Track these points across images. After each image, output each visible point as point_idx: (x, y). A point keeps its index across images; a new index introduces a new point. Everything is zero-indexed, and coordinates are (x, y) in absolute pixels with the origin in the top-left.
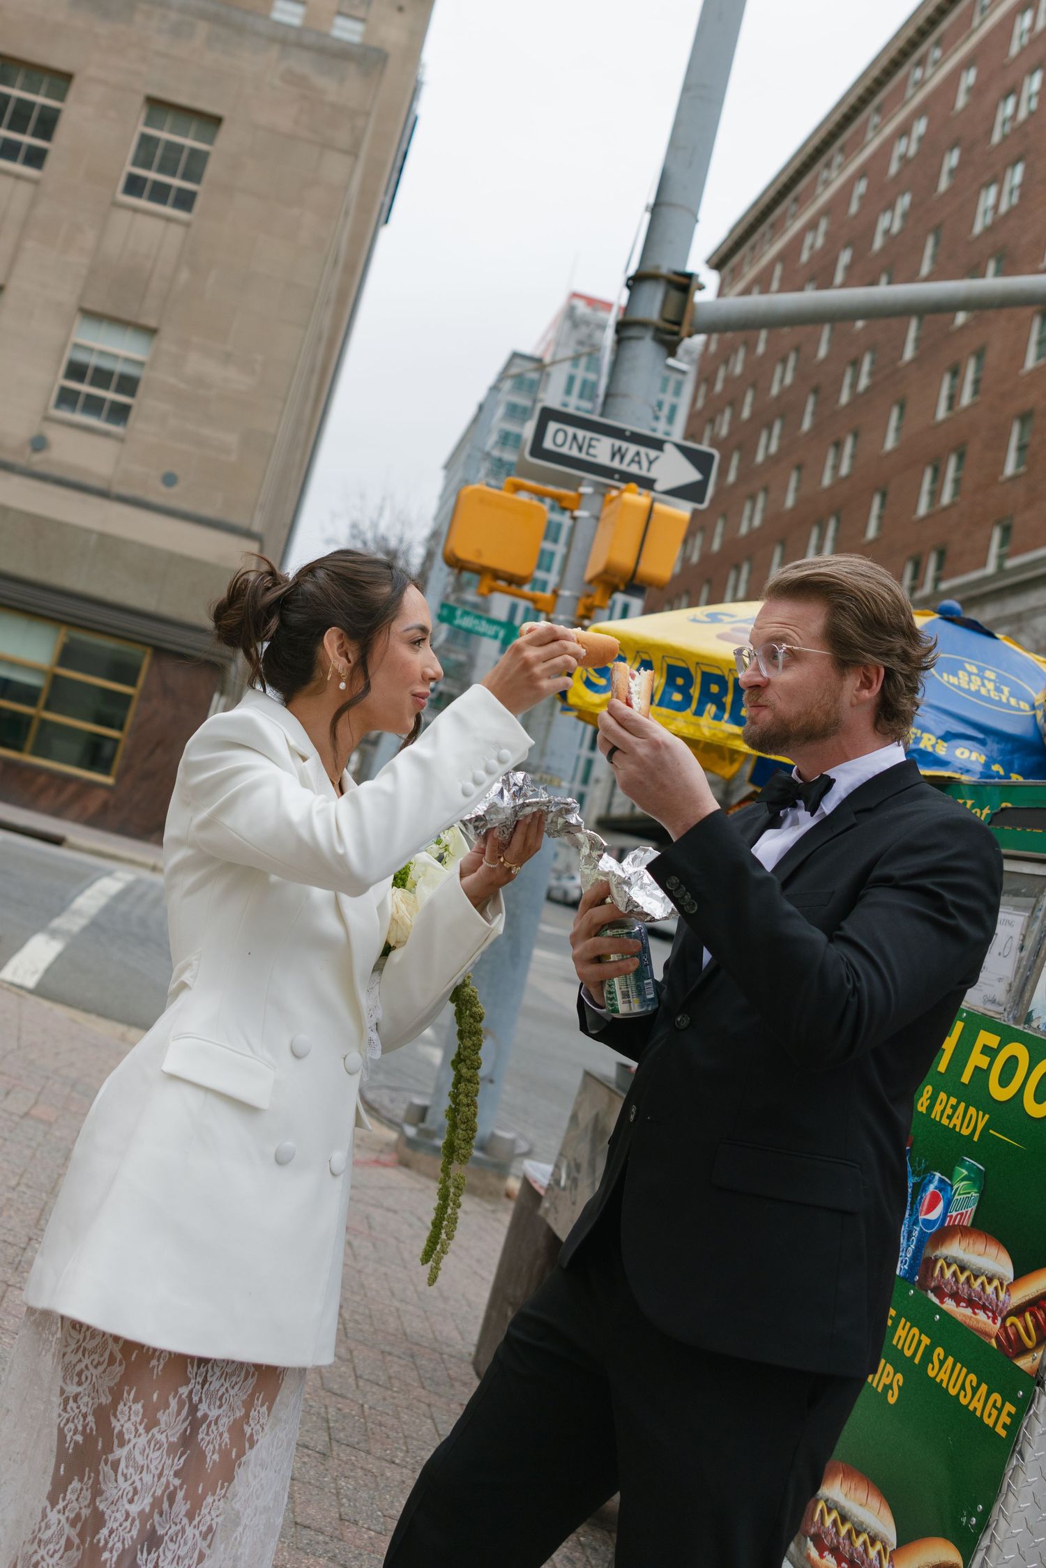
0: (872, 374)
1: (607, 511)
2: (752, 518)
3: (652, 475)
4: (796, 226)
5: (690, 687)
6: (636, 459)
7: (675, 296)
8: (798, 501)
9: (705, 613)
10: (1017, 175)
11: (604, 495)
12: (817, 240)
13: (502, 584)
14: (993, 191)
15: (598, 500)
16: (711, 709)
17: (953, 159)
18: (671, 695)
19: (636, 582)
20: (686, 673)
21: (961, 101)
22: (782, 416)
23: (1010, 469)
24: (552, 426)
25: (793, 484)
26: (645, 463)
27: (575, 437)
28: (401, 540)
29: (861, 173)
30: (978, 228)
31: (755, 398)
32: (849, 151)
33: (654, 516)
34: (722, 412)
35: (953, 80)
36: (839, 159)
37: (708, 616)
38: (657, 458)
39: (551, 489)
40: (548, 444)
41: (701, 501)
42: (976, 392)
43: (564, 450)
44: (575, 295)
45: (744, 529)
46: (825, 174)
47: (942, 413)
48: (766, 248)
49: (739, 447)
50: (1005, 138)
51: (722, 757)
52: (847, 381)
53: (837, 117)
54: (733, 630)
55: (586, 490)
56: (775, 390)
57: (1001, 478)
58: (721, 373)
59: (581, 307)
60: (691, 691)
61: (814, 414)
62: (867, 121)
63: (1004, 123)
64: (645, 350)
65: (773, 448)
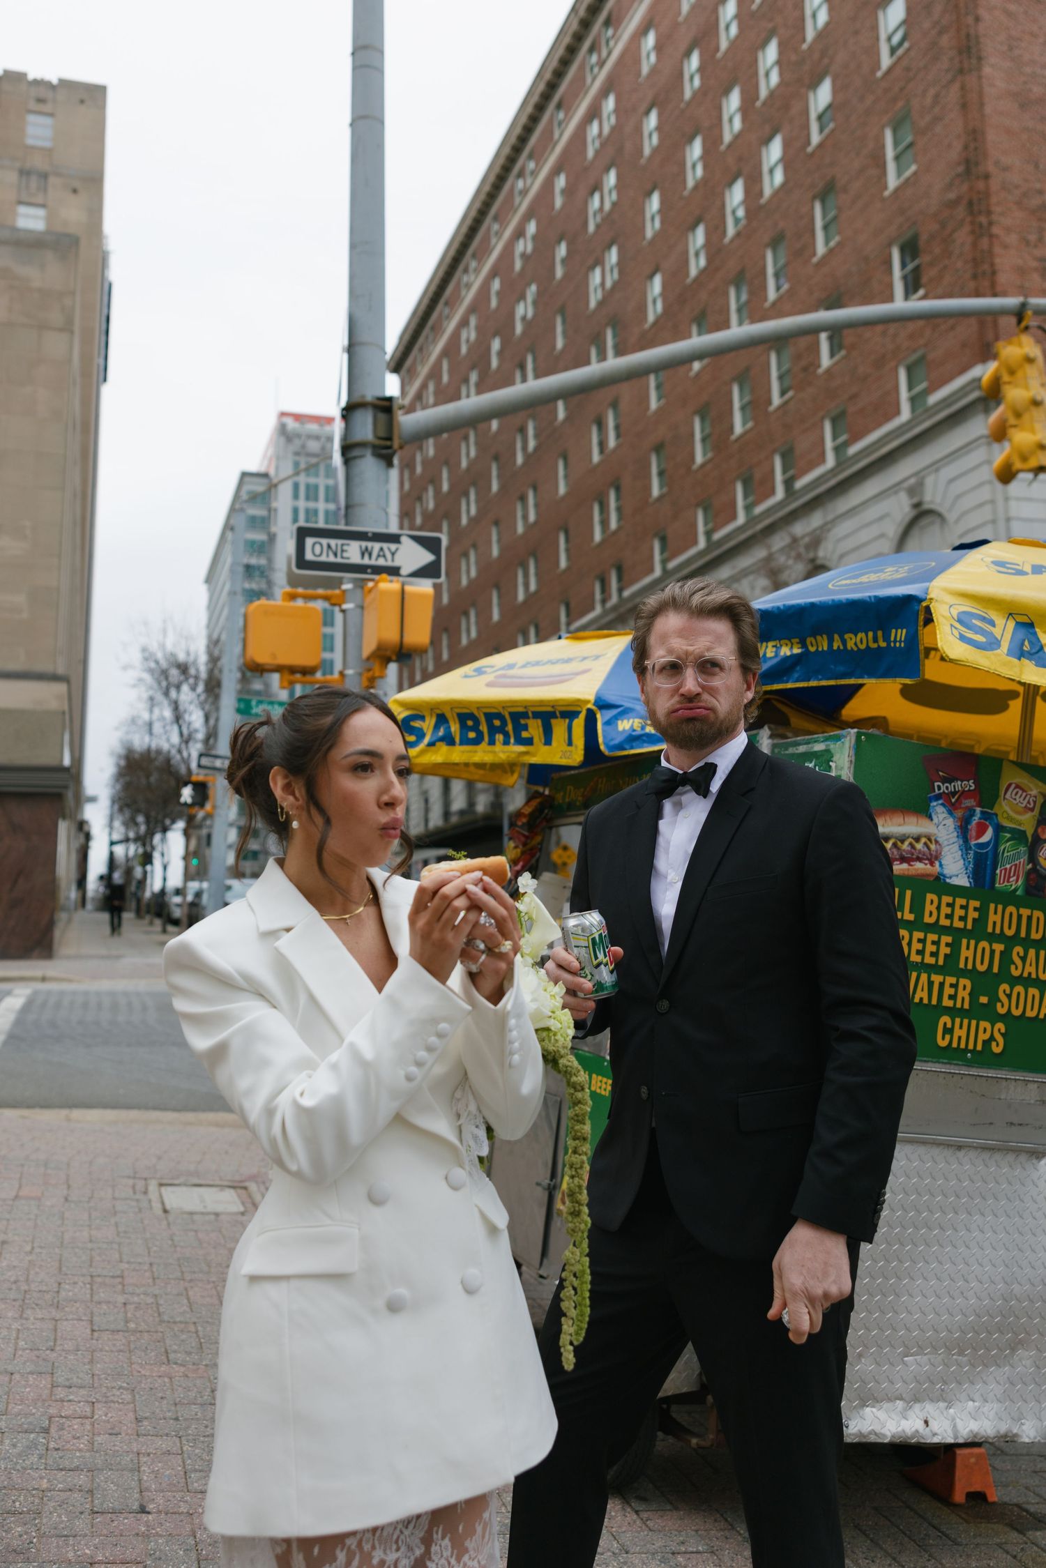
0: (536, 436)
1: (369, 599)
2: (469, 571)
3: (396, 564)
4: (451, 326)
5: (479, 725)
6: (381, 553)
7: (382, 417)
8: (502, 550)
9: (472, 669)
10: (613, 256)
11: (362, 588)
12: (470, 334)
13: (298, 676)
14: (598, 271)
15: (359, 592)
16: (500, 737)
17: (562, 250)
18: (467, 734)
19: (404, 651)
20: (471, 716)
21: (558, 202)
22: (474, 484)
23: (656, 491)
24: (309, 542)
25: (494, 538)
26: (389, 556)
27: (329, 546)
28: (188, 654)
29: (493, 274)
30: (593, 304)
31: (450, 472)
32: (481, 256)
33: (406, 597)
34: (426, 489)
35: (549, 184)
36: (473, 264)
37: (475, 670)
38: (397, 549)
39: (320, 591)
40: (309, 556)
41: (438, 576)
42: (618, 436)
43: (323, 558)
44: (283, 414)
45: (464, 582)
46: (465, 279)
47: (596, 457)
48: (431, 348)
49: (446, 516)
50: (598, 227)
51: (505, 772)
52: (519, 445)
53: (464, 230)
54: (496, 677)
55: (347, 586)
56: (464, 464)
57: (651, 500)
58: (419, 458)
59: (291, 424)
60: (481, 728)
61: (499, 477)
62: (489, 229)
63: (595, 215)
64: (368, 465)
65: (473, 511)
